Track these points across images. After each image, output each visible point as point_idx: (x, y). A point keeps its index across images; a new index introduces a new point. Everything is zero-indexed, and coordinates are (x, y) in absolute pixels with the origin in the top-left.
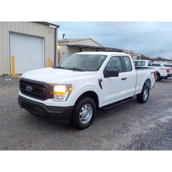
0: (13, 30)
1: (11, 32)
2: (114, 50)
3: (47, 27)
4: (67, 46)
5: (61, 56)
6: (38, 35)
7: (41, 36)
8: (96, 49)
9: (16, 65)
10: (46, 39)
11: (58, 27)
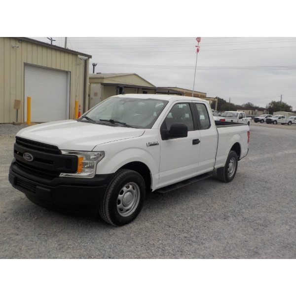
0: (29, 62)
1: (26, 65)
2: (170, 92)
3: (74, 57)
4: (102, 84)
5: (92, 99)
6: (62, 69)
7: (66, 70)
8: (143, 89)
9: (32, 109)
10: (73, 74)
11: (90, 57)
